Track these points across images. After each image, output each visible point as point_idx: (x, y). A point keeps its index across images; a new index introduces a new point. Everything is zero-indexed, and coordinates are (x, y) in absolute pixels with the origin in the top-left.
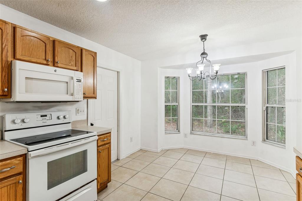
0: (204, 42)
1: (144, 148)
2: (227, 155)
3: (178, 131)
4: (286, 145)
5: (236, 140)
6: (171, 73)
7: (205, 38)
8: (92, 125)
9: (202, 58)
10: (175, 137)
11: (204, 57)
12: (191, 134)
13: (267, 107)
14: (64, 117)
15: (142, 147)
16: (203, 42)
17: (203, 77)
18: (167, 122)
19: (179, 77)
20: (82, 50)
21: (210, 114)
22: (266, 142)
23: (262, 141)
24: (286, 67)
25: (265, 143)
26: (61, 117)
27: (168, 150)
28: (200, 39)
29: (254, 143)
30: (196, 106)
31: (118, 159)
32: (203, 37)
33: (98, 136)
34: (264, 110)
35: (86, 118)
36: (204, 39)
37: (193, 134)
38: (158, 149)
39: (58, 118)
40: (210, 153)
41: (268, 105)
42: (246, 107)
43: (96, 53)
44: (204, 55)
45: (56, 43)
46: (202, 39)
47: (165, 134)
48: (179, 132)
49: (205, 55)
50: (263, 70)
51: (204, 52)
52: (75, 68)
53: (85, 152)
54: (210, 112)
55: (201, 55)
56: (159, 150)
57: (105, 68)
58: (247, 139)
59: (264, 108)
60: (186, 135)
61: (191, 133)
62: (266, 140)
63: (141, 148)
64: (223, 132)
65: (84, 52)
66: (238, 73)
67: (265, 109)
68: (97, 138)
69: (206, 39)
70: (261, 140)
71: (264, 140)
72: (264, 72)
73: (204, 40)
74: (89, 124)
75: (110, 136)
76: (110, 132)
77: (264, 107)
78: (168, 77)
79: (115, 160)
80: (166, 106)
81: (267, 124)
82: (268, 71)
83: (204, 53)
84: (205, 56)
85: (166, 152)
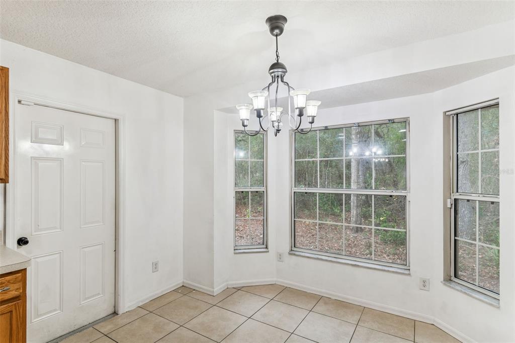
0: (277, 36)
1: (189, 283)
2: (365, 307)
3: (264, 246)
4: (501, 297)
5: (385, 273)
7: (280, 25)
8: (24, 242)
9: (272, 77)
11: (276, 74)
12: (290, 254)
13: (456, 200)
15: (185, 281)
16: (275, 37)
21: (355, 204)
22: (453, 285)
23: (444, 280)
24: (500, 101)
25: (450, 287)
27: (239, 289)
28: (267, 27)
29: (424, 283)
30: (302, 194)
31: (115, 312)
32: (276, 23)
34: (449, 206)
36: (277, 27)
37: (294, 254)
38: (213, 288)
40: (328, 300)
41: (458, 196)
42: (408, 198)
44: (276, 70)
46: (272, 30)
47: (235, 253)
48: (266, 248)
49: (280, 70)
50: (445, 113)
51: (278, 61)
54: (355, 202)
55: (270, 70)
56: (217, 289)
57: (76, 110)
58: (409, 274)
60: (280, 257)
61: (292, 252)
62: (453, 278)
63: (183, 282)
64: (379, 241)
66: (389, 120)
67: (452, 205)
69: (282, 30)
70: (442, 279)
71: (448, 280)
72: (449, 116)
73: (277, 31)
77: (449, 200)
78: (242, 132)
79: (106, 315)
80: (238, 194)
81: (455, 240)
82: (457, 114)
83: (276, 65)
84: (278, 72)
85: (234, 292)
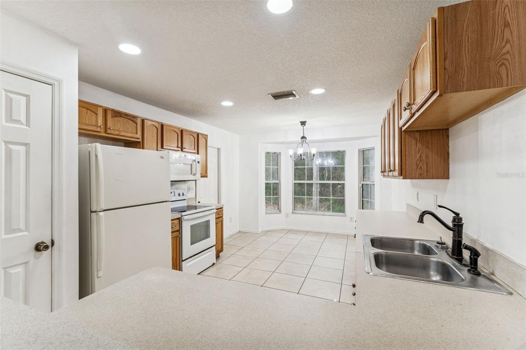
1: (242, 230)
2: (328, 233)
6: (272, 149)
7: (305, 123)
8: (199, 202)
9: (302, 141)
10: (276, 217)
14: (183, 195)
16: (303, 128)
17: (302, 158)
18: (268, 201)
19: (280, 153)
20: (198, 135)
26: (181, 194)
27: (269, 231)
28: (300, 124)
29: (351, 219)
30: (298, 184)
32: (303, 123)
33: (217, 209)
34: (360, 187)
35: (194, 196)
37: (295, 213)
38: (258, 230)
39: (179, 195)
40: (311, 232)
41: (363, 183)
42: (345, 184)
43: (207, 135)
45: (184, 132)
46: (302, 125)
47: (266, 214)
48: (280, 211)
50: (359, 150)
52: (194, 151)
53: (208, 222)
55: (301, 139)
56: (260, 230)
57: (212, 147)
58: (346, 216)
59: (360, 185)
60: (287, 215)
61: (293, 213)
63: (239, 230)
65: (200, 135)
66: (338, 151)
68: (215, 211)
69: (305, 125)
74: (197, 202)
75: (223, 211)
76: (222, 208)
78: (268, 153)
80: (267, 184)
82: (363, 151)
83: (303, 137)
84: (304, 139)
85: (266, 233)
